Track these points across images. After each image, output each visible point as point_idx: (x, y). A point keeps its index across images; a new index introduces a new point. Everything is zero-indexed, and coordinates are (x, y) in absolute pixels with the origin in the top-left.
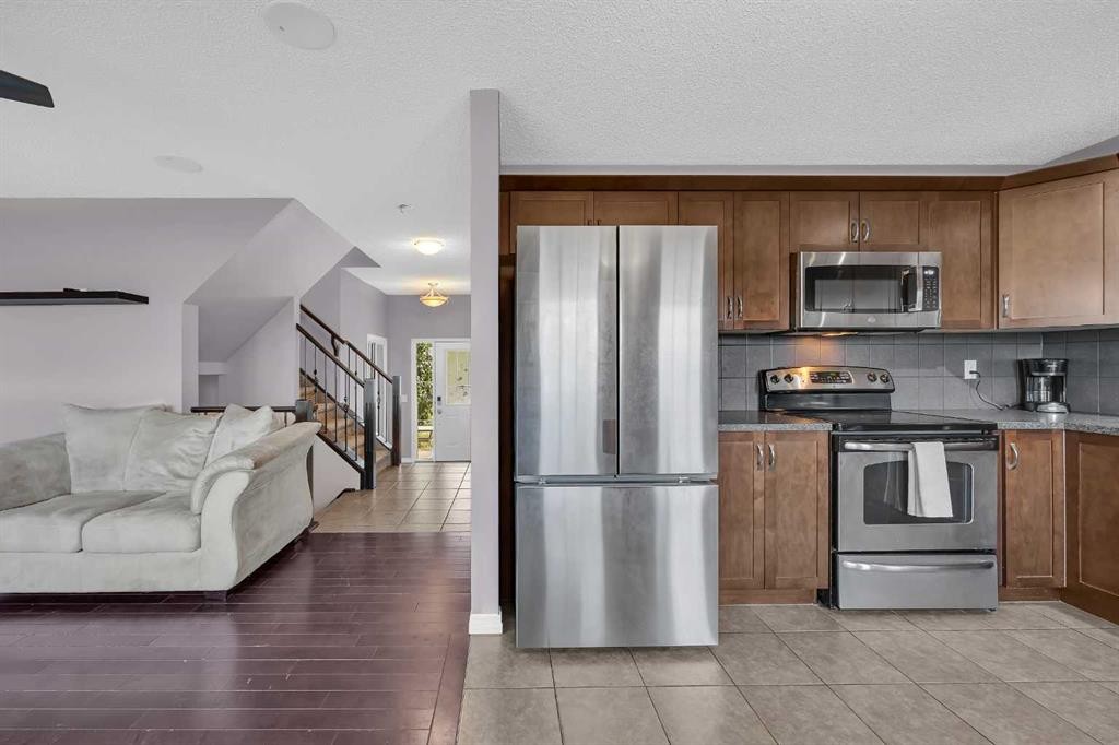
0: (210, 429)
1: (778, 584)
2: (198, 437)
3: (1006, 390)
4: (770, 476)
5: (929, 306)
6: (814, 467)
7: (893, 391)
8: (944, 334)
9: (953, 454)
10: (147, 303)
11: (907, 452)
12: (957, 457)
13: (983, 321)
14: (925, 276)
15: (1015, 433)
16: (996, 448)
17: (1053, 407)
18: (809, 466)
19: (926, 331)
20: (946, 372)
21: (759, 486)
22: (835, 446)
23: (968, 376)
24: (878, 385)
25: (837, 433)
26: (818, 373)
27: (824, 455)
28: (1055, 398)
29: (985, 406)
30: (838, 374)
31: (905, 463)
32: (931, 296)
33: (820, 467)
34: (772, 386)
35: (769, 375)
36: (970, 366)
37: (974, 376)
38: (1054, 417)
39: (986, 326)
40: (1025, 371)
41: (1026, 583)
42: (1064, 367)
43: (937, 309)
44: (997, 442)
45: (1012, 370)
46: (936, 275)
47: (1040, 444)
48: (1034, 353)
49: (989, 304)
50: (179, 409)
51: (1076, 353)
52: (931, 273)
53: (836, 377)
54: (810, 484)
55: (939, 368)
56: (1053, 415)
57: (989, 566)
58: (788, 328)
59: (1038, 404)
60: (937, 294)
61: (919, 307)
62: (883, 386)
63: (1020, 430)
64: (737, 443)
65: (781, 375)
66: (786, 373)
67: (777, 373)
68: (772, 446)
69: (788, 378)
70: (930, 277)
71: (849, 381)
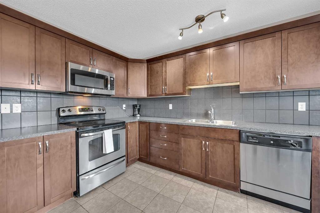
3: (130, 112)
4: (46, 155)
5: (112, 89)
6: (70, 146)
7: (105, 113)
8: (118, 97)
9: (115, 132)
11: (102, 134)
12: (116, 132)
13: (125, 95)
14: (110, 80)
15: (129, 123)
16: (125, 128)
17: (138, 115)
18: (68, 146)
19: (112, 96)
20: (119, 108)
22: (78, 136)
23: (124, 109)
24: (101, 112)
25: (79, 131)
26: (81, 108)
27: (74, 141)
28: (139, 114)
29: (127, 116)
30: (89, 109)
31: (102, 137)
32: (112, 85)
33: (72, 145)
34: (62, 114)
35: (61, 110)
36: (124, 106)
37: (125, 109)
38: (138, 117)
39: (125, 96)
40: (134, 106)
41: (132, 161)
42: (140, 106)
43: (114, 90)
44: (125, 126)
45: (132, 107)
46: (114, 80)
47: (134, 125)
48: (136, 103)
49: (126, 90)
51: (142, 103)
52: (112, 79)
53: (88, 110)
54: (68, 153)
55: (118, 107)
56: (138, 118)
57: (124, 160)
58: (64, 91)
59: (136, 115)
60: (114, 86)
61: (109, 89)
62: (104, 112)
63: (130, 123)
64: (25, 144)
65: (66, 109)
66: (68, 108)
67: (64, 109)
68: (47, 142)
69: (69, 110)
70: (112, 80)
71: (92, 111)
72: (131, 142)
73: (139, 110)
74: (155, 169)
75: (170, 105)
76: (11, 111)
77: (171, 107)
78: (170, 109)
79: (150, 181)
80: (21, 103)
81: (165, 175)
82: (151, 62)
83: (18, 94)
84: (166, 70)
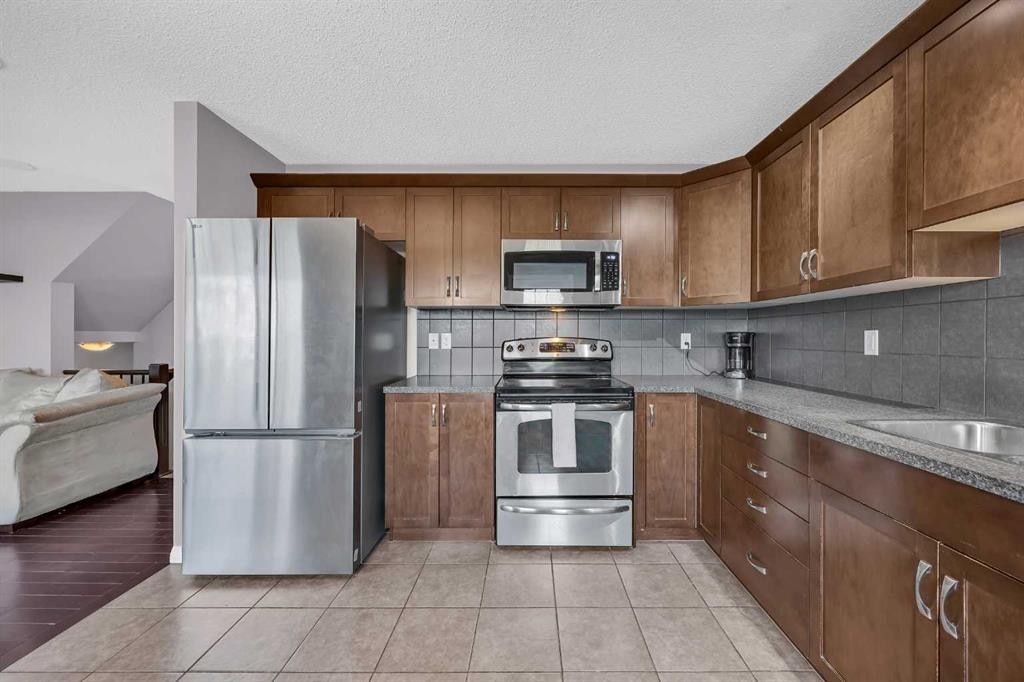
0: (57, 388)
1: (450, 524)
2: (43, 395)
3: (716, 359)
4: (444, 430)
5: (611, 286)
6: (482, 424)
7: (610, 360)
10: (22, 281)
14: (603, 259)
15: (654, 396)
16: (632, 409)
17: (736, 373)
18: (479, 423)
20: (666, 344)
21: (434, 440)
23: (684, 347)
24: (599, 354)
27: (490, 413)
33: (487, 424)
34: (506, 355)
36: (686, 338)
37: (688, 347)
38: (738, 382)
43: (617, 289)
44: (633, 404)
45: (720, 342)
46: (617, 260)
48: (729, 327)
50: (48, 371)
52: (613, 257)
54: (479, 438)
55: (660, 340)
57: (626, 508)
58: (498, 304)
60: (618, 276)
61: (597, 288)
62: (608, 355)
63: (658, 394)
64: (416, 403)
65: (514, 344)
66: (520, 343)
67: (513, 344)
68: (444, 406)
69: (521, 348)
70: (610, 261)
71: (573, 350)
72: (664, 461)
73: (747, 354)
74: (735, 598)
75: (867, 333)
76: (440, 347)
77: (872, 343)
78: (866, 353)
79: (672, 618)
80: (451, 331)
81: (752, 637)
82: (761, 156)
83: (447, 316)
84: (817, 170)
